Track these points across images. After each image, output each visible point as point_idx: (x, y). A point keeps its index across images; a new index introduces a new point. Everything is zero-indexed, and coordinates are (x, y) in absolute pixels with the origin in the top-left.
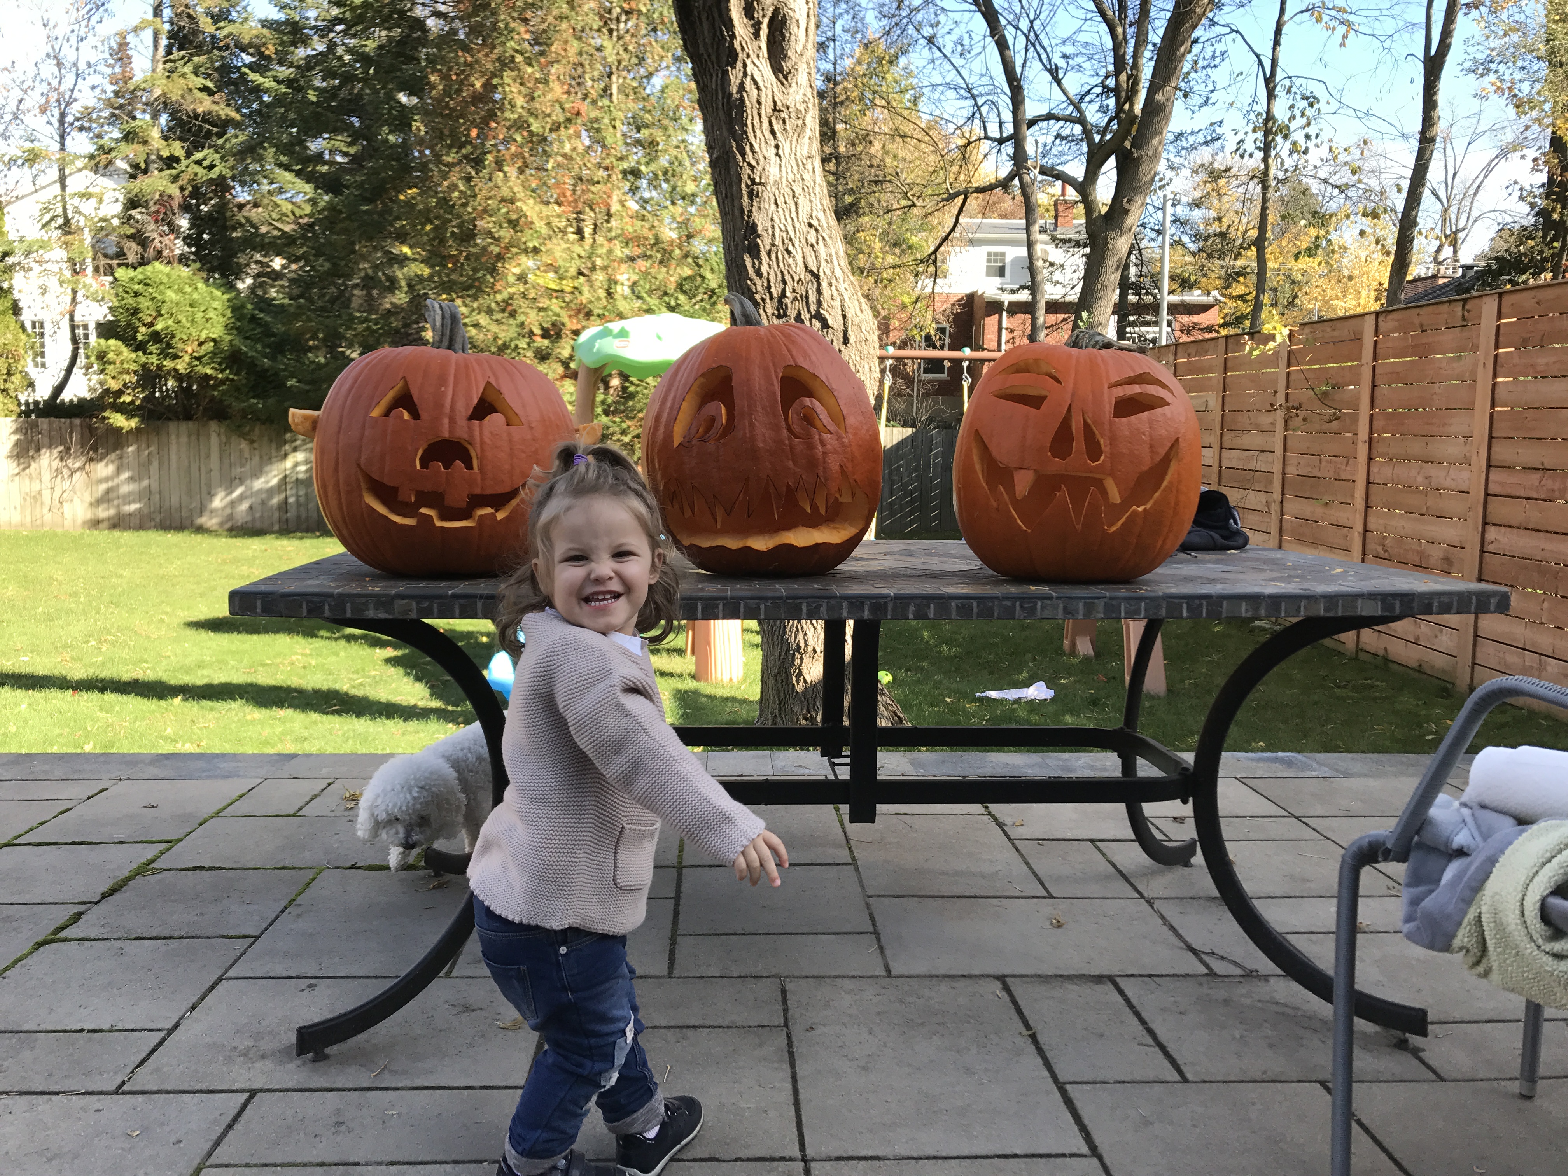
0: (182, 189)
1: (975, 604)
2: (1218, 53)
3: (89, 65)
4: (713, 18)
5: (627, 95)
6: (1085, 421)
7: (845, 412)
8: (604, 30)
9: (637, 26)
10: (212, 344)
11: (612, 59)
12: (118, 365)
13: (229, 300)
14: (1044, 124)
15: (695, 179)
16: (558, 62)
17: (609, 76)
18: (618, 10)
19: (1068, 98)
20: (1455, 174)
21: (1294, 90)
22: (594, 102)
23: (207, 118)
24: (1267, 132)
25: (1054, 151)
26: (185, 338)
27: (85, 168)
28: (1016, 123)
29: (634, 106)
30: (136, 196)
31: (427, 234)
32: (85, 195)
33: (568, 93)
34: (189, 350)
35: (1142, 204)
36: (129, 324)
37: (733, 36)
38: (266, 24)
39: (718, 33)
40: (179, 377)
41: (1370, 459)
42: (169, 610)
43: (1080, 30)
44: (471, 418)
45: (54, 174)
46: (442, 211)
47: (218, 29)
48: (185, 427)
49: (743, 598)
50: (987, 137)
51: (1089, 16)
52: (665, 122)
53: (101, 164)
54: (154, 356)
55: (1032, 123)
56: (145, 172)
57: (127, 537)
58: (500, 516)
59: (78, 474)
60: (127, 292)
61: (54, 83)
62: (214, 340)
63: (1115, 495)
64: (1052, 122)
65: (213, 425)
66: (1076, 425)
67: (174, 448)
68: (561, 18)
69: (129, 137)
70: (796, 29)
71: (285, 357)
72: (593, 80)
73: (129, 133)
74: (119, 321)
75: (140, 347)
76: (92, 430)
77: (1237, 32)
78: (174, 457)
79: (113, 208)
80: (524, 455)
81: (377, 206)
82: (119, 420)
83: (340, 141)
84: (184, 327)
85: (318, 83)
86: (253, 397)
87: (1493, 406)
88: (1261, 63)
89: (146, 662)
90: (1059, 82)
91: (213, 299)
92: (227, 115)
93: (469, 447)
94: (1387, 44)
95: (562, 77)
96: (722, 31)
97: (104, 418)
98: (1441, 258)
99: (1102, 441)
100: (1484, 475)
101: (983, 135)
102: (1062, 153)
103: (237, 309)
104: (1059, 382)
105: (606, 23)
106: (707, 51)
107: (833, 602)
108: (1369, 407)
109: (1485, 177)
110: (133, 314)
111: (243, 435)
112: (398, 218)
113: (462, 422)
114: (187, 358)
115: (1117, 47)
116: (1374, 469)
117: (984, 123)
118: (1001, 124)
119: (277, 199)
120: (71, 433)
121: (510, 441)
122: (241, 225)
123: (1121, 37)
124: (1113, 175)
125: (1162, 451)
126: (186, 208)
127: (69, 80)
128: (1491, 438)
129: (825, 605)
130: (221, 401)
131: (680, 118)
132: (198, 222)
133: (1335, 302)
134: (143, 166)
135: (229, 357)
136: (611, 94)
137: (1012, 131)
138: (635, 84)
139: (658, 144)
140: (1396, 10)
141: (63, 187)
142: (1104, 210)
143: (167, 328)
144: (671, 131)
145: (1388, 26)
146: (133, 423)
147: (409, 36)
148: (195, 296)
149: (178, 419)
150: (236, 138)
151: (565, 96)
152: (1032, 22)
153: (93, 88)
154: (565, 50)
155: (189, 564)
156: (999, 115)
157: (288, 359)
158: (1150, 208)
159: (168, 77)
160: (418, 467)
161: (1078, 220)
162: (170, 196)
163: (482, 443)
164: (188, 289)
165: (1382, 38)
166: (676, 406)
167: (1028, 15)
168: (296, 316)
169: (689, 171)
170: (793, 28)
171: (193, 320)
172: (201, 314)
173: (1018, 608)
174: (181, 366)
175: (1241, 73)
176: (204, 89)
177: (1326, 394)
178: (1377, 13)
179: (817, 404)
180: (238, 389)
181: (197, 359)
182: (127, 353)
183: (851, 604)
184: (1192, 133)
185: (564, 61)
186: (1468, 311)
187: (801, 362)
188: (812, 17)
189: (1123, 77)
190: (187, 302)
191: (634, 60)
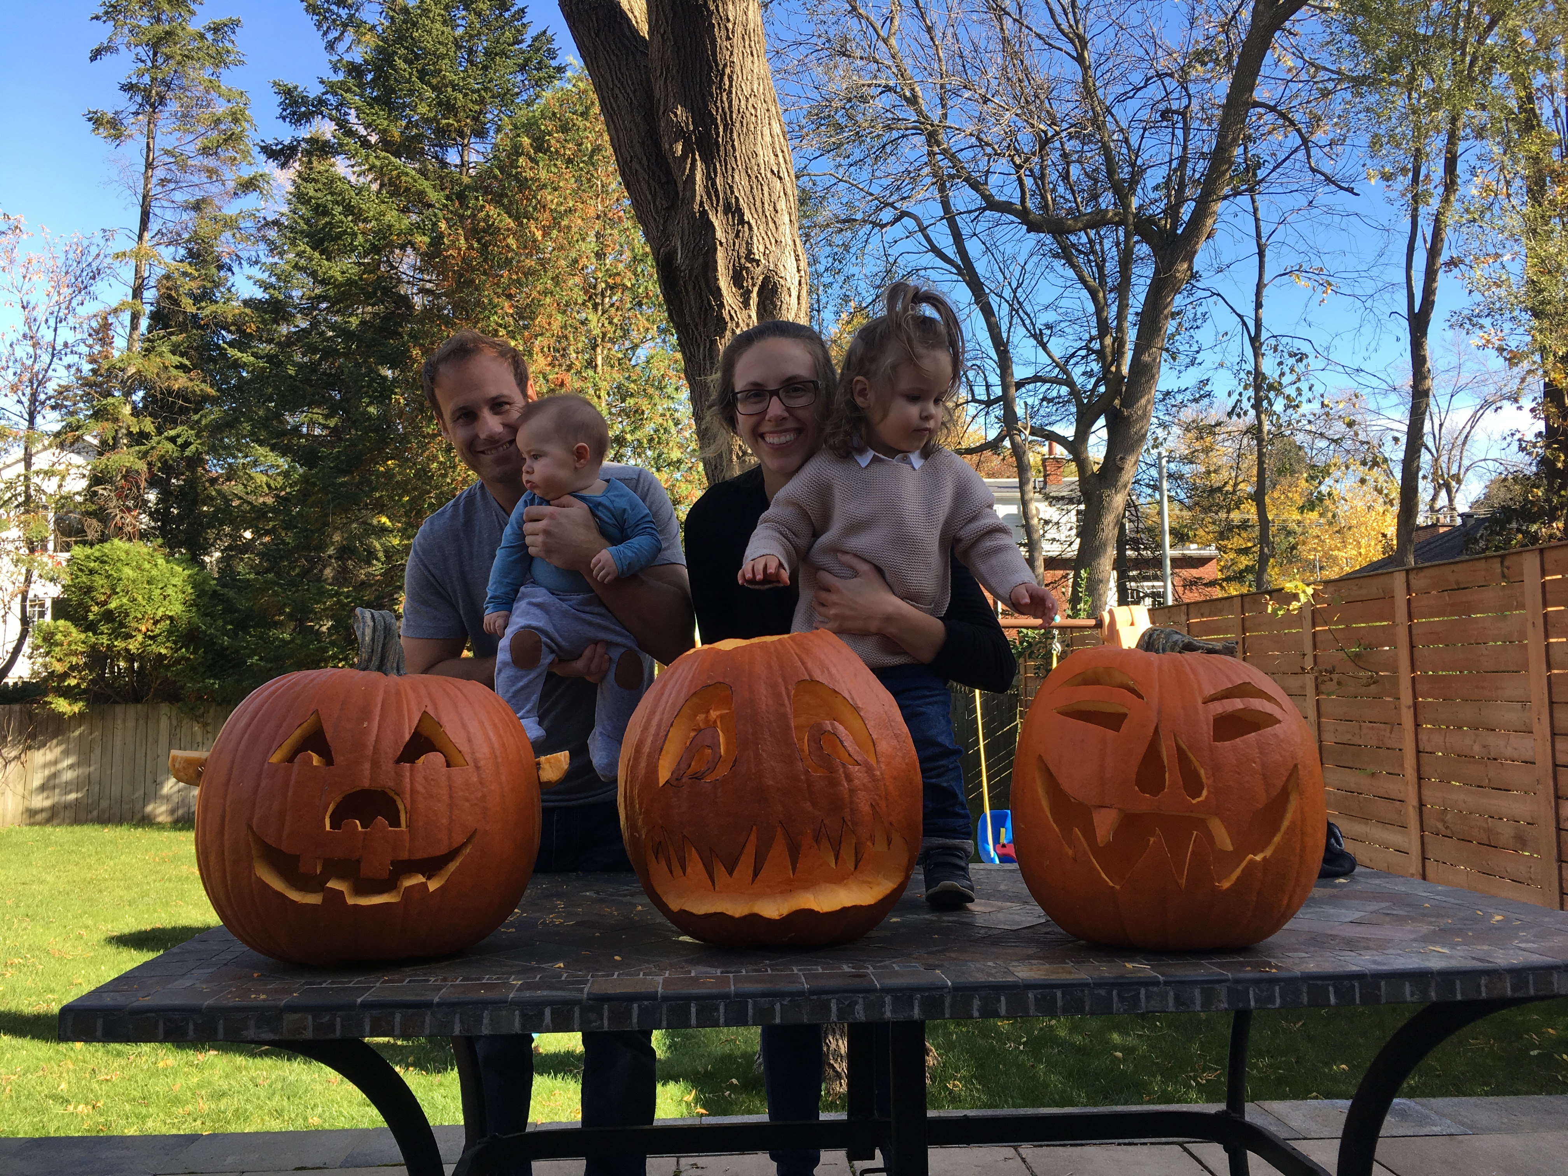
0: (150, 464)
1: (1059, 994)
2: (1199, 315)
3: (66, 345)
4: (700, 288)
5: (612, 367)
6: (1179, 748)
7: (874, 736)
8: (589, 305)
9: (621, 300)
10: (168, 622)
11: (597, 332)
12: (65, 647)
13: (189, 576)
14: (1031, 386)
15: (680, 446)
16: (542, 335)
17: (594, 347)
18: (603, 285)
19: (1054, 361)
20: (1441, 425)
21: (1280, 348)
22: (579, 373)
23: (182, 394)
24: (1258, 388)
25: (1042, 412)
26: (140, 616)
27: (50, 446)
28: (1005, 386)
29: (618, 376)
30: (101, 472)
31: (403, 506)
32: (48, 474)
33: (552, 365)
34: (144, 629)
35: (1135, 463)
36: (81, 604)
37: (721, 306)
38: (246, 303)
39: (706, 302)
40: (130, 658)
41: (1417, 725)
42: (90, 922)
43: (1061, 296)
44: (400, 760)
45: (18, 452)
46: (420, 483)
47: (198, 309)
48: (133, 710)
49: (752, 995)
50: (974, 400)
51: (1069, 283)
52: (651, 391)
53: (68, 442)
54: (105, 636)
55: (1020, 385)
56: (114, 447)
57: (61, 833)
58: (433, 885)
59: (13, 764)
60: (81, 570)
61: (29, 362)
62: (171, 618)
63: (1224, 839)
64: (1039, 384)
65: (164, 708)
66: (1166, 752)
67: (119, 733)
68: (546, 293)
69: (98, 415)
70: (787, 297)
71: (249, 634)
72: (578, 353)
73: (99, 410)
74: (71, 600)
75: (90, 627)
76: (31, 716)
77: (1218, 295)
78: (118, 743)
79: (76, 485)
80: (467, 804)
81: (354, 478)
82: (62, 705)
83: (317, 414)
84: (140, 605)
85: (298, 358)
86: (209, 678)
87: (1549, 667)
88: (1244, 324)
89: (52, 991)
90: (1044, 346)
91: (173, 574)
92: (201, 390)
93: (396, 797)
94: (1368, 304)
95: (546, 349)
96: (709, 300)
97: (46, 703)
98: (1437, 506)
99: (1202, 772)
100: (1549, 744)
101: (970, 399)
102: (1049, 415)
103: (199, 586)
104: (1141, 697)
105: (590, 297)
106: (694, 321)
107: (872, 997)
108: (1409, 669)
109: (1472, 427)
110: (85, 593)
111: (196, 718)
112: (375, 489)
113: (388, 766)
114: (140, 638)
115: (1099, 312)
116: (1423, 737)
117: (971, 386)
118: (988, 386)
119: (252, 472)
120: (9, 720)
121: (450, 787)
122: (212, 499)
123: (1102, 301)
124: (1104, 434)
125: (1279, 783)
126: (153, 482)
127: (46, 358)
128: (1551, 703)
129: (861, 1001)
130: (175, 682)
131: (665, 387)
132: (166, 495)
133: (1336, 553)
134: (111, 442)
135: (186, 635)
136: (596, 365)
137: (1000, 394)
138: (620, 355)
139: (643, 413)
140: (1374, 272)
141: (28, 465)
142: (1096, 468)
143: (122, 606)
144: (657, 399)
145: (1369, 287)
146: (76, 708)
147: (393, 312)
148: (154, 572)
149: (126, 702)
150: (212, 414)
151: (549, 368)
152: (1015, 291)
153: (69, 367)
154: (549, 324)
155: (124, 864)
156: (985, 378)
157: (250, 639)
158: (1143, 465)
159: (144, 356)
160: (328, 828)
161: (1071, 477)
162: (137, 472)
163: (413, 791)
164: (147, 566)
165: (1364, 299)
166: (662, 733)
167: (1010, 284)
168: (263, 591)
169: (675, 437)
170: (785, 297)
171: (150, 598)
172: (159, 591)
173: (1115, 999)
174: (133, 646)
175: (1226, 334)
176: (181, 367)
177: (1357, 655)
178: (1356, 275)
179: (841, 728)
180: (193, 669)
181: (150, 638)
182: (76, 634)
183: (895, 999)
184: (1179, 391)
185: (548, 334)
186: (1508, 568)
187: (819, 676)
188: (804, 285)
189: (1108, 341)
190: (145, 578)
191: (619, 333)
